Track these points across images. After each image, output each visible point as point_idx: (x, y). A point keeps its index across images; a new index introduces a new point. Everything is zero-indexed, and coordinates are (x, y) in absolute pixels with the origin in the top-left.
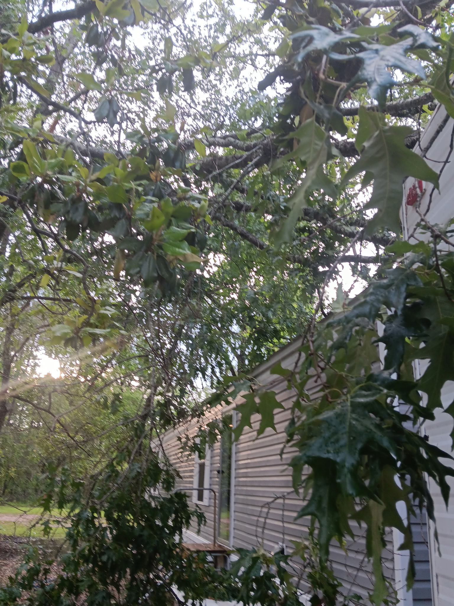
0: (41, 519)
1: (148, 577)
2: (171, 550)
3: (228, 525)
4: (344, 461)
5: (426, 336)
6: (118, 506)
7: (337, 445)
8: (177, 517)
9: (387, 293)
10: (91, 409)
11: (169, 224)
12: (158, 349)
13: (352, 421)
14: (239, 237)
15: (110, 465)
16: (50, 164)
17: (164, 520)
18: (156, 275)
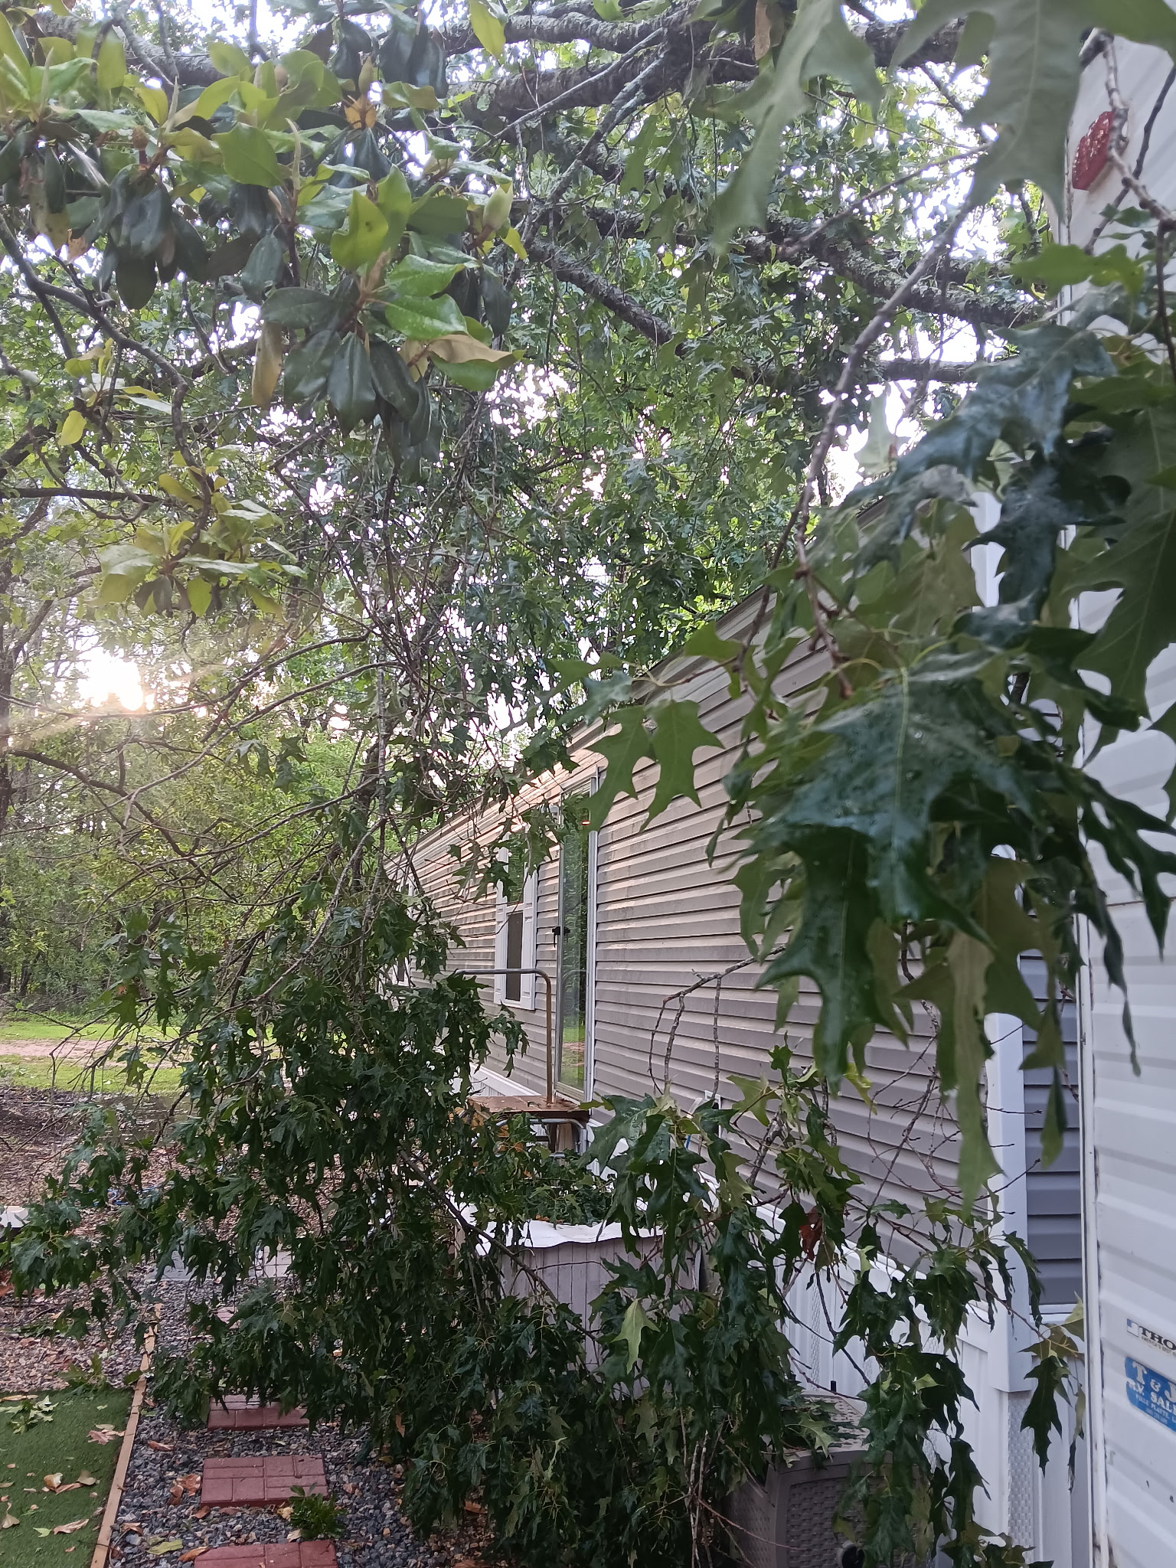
0: (117, 1047)
1: (388, 1174)
2: (442, 1111)
3: (582, 1056)
4: (888, 832)
5: (1116, 521)
6: (308, 1010)
7: (870, 796)
8: (454, 1033)
9: (1016, 398)
10: (229, 784)
11: (404, 250)
12: (390, 622)
13: (911, 731)
14: (605, 315)
15: (284, 914)
16: (54, 75)
17: (424, 1040)
18: (371, 397)
